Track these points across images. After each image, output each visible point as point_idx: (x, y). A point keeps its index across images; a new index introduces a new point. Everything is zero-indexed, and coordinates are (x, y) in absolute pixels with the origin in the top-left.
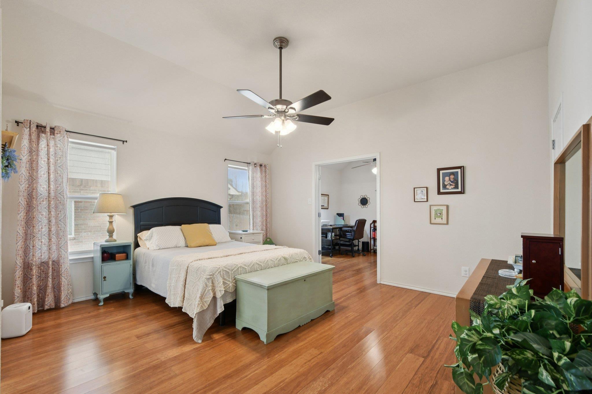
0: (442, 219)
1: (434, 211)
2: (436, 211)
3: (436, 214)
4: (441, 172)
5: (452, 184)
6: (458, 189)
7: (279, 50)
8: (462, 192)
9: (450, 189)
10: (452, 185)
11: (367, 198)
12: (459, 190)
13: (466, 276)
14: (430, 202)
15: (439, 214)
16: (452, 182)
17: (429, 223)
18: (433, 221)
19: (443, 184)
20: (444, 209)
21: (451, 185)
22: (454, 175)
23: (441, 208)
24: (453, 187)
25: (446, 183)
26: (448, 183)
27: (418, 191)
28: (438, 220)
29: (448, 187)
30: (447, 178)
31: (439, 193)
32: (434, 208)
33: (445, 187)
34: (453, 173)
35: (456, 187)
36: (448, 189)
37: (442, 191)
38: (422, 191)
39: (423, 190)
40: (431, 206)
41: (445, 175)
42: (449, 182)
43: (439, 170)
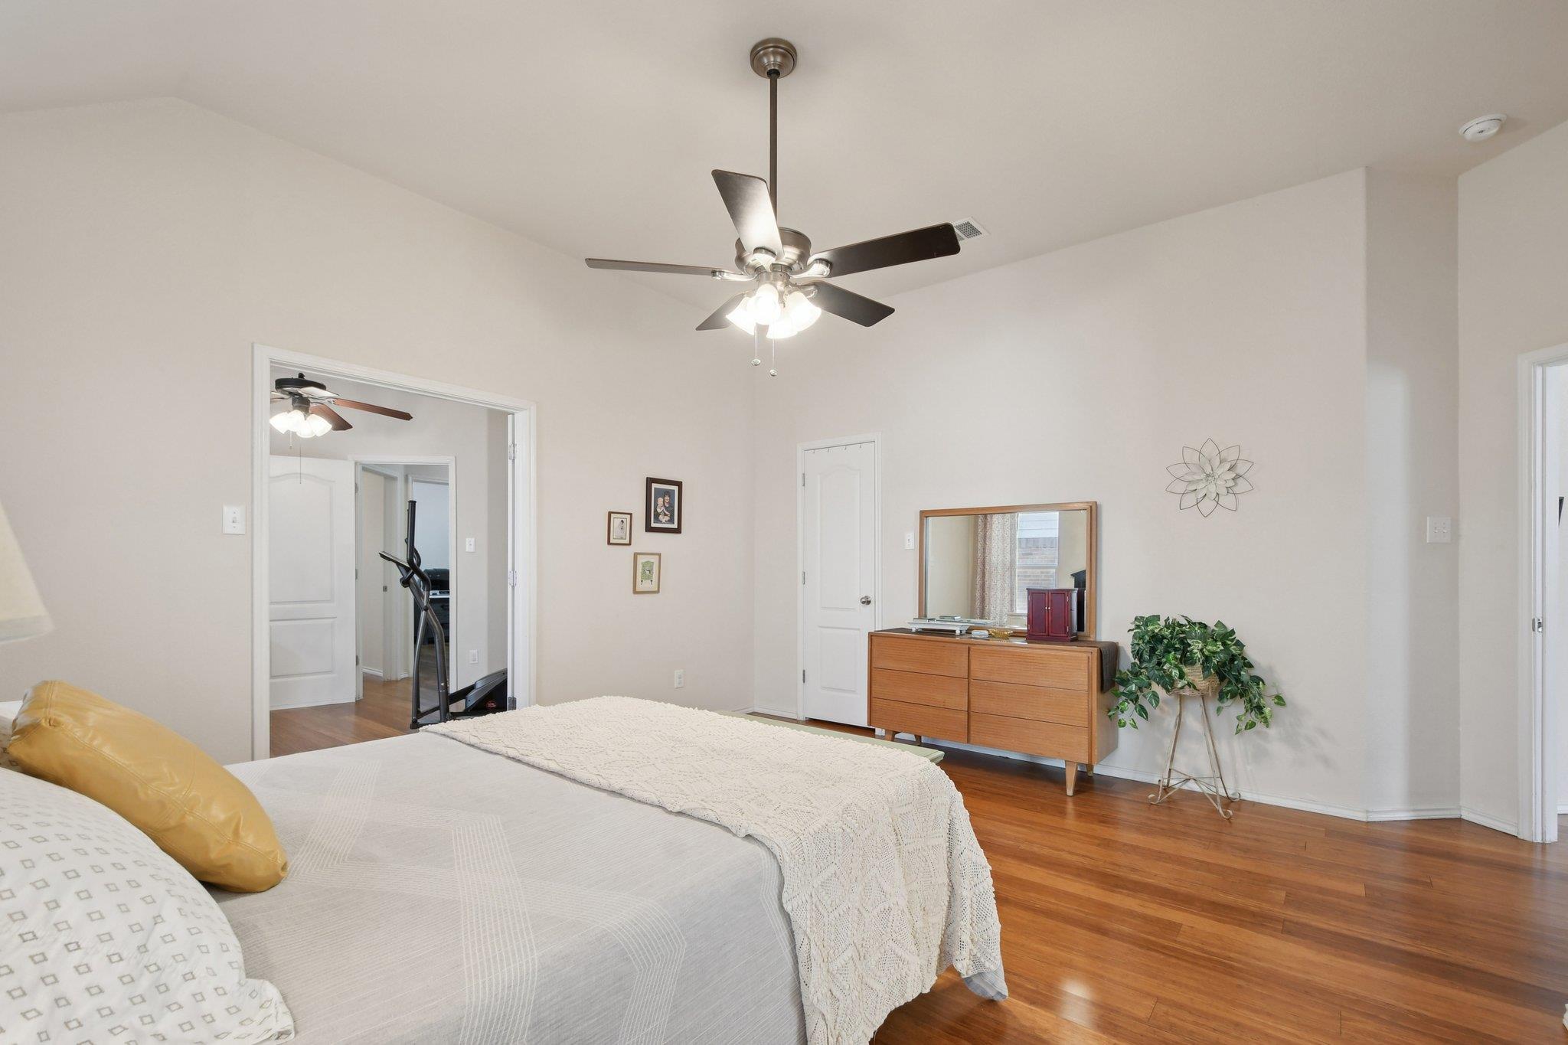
0: (652, 581)
2: (643, 565)
3: (643, 572)
5: (666, 512)
6: (674, 524)
7: (768, 81)
8: (678, 531)
9: (664, 523)
10: (667, 515)
12: (675, 526)
14: (635, 547)
15: (647, 573)
16: (666, 508)
17: (633, 591)
18: (639, 588)
19: (655, 510)
20: (654, 560)
21: (665, 515)
22: (669, 496)
23: (651, 559)
24: (667, 518)
25: (659, 510)
26: (661, 511)
27: (616, 522)
28: (646, 585)
29: (661, 517)
30: (660, 500)
31: (649, 529)
32: (641, 560)
33: (657, 515)
34: (668, 493)
35: (671, 521)
36: (661, 522)
38: (622, 521)
39: (623, 519)
40: (636, 555)
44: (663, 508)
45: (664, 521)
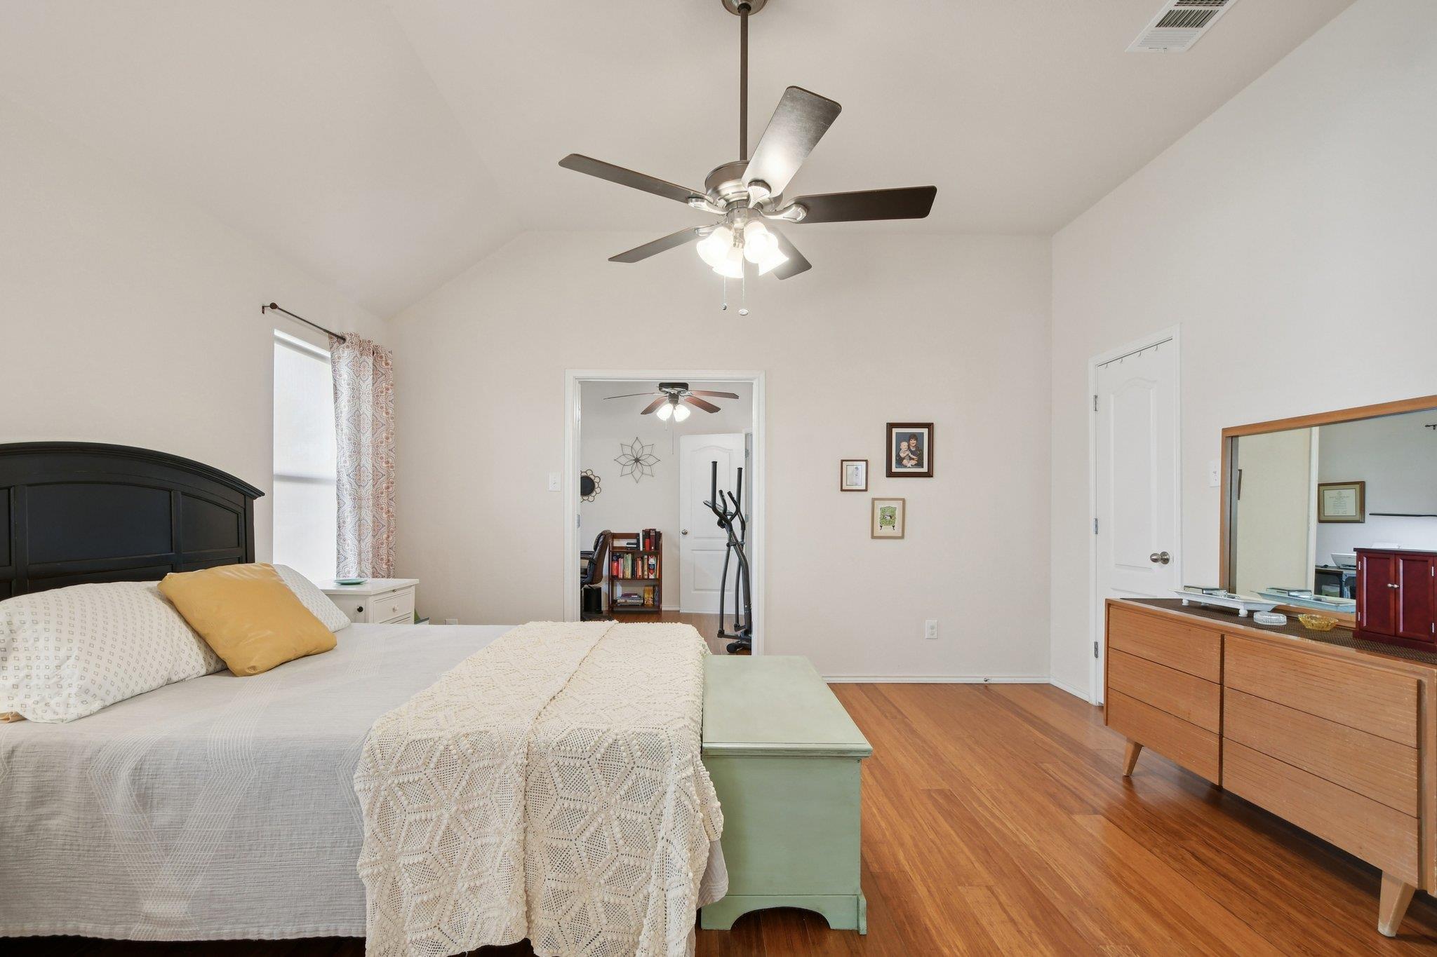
0: (894, 527)
1: (880, 512)
2: (883, 510)
3: (883, 518)
4: (895, 431)
5: (912, 456)
6: (923, 467)
8: (929, 474)
9: (909, 466)
10: (913, 459)
11: (592, 477)
12: (925, 469)
13: (932, 637)
14: (871, 494)
15: (888, 518)
16: (912, 453)
17: (870, 536)
18: (878, 532)
19: (898, 455)
20: (897, 505)
21: (911, 459)
22: (916, 439)
23: (893, 504)
24: (914, 462)
25: (902, 455)
26: (905, 455)
27: (849, 469)
28: (887, 530)
29: (905, 462)
30: (904, 445)
31: (890, 474)
33: (900, 461)
34: (913, 436)
35: (920, 464)
36: (906, 467)
37: (894, 469)
38: (857, 468)
39: (859, 467)
40: (874, 500)
41: (901, 438)
42: (907, 453)
43: (891, 426)
44: (908, 452)
45: (909, 465)
